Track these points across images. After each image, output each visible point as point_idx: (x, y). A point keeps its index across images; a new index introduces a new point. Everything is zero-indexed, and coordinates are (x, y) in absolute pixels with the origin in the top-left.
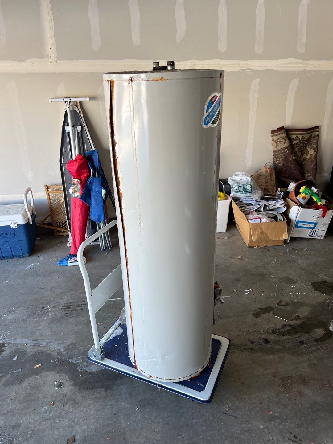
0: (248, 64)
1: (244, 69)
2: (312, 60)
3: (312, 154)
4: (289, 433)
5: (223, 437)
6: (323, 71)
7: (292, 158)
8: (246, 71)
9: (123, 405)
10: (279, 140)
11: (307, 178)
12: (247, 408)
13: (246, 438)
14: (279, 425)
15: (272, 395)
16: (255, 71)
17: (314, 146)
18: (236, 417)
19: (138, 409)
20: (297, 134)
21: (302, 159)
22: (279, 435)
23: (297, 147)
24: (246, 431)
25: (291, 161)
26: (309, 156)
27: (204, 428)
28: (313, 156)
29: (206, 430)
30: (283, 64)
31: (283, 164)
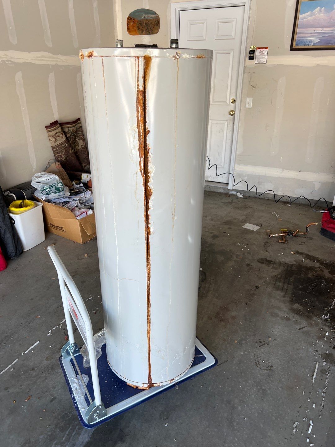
0: (7, 56)
1: (4, 61)
2: (60, 55)
3: (82, 144)
4: (256, 343)
5: (235, 379)
6: (70, 66)
7: (71, 151)
8: (7, 62)
9: (152, 434)
10: (57, 135)
11: (85, 168)
12: (223, 350)
13: (244, 367)
14: (247, 343)
15: (224, 330)
16: (15, 63)
17: (82, 137)
18: (226, 362)
19: (167, 424)
20: (68, 127)
21: (75, 151)
22: (254, 349)
23: (71, 140)
24: (240, 364)
25: (71, 153)
26: (80, 147)
27: (220, 386)
28: (83, 146)
29: (222, 386)
30: (38, 57)
31: (66, 158)
